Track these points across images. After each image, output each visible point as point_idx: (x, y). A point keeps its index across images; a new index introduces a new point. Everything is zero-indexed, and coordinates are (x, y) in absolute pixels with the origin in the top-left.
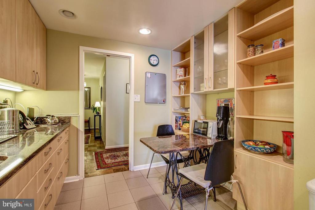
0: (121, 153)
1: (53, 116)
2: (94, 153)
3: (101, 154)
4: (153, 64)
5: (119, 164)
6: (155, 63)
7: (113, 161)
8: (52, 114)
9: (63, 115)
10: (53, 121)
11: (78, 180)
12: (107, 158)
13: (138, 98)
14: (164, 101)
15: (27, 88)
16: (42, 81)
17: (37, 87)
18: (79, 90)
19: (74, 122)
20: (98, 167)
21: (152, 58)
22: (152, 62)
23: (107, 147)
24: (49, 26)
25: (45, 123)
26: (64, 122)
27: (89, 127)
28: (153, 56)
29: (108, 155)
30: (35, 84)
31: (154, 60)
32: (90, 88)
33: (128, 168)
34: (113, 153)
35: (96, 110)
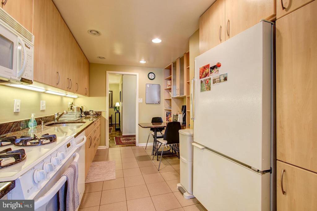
0: (133, 138)
1: (93, 111)
2: (114, 138)
3: (120, 138)
4: (151, 78)
5: (130, 143)
6: (153, 78)
7: (127, 141)
8: (92, 110)
9: (98, 110)
10: (93, 114)
11: (105, 148)
12: (123, 140)
13: (141, 101)
14: (158, 102)
15: (80, 95)
16: (88, 94)
17: (86, 96)
18: (106, 96)
19: (103, 115)
20: (117, 143)
21: (150, 75)
22: (150, 77)
23: (123, 135)
24: (90, 61)
25: (89, 115)
26: (98, 114)
27: (112, 123)
28: (151, 74)
29: (124, 139)
31: (151, 76)
32: (112, 91)
33: (135, 145)
34: (127, 138)
35: (117, 109)
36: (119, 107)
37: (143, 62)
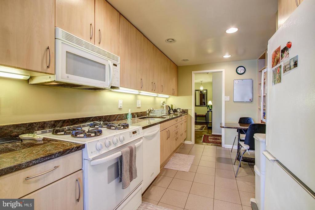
0: (219, 138)
1: (180, 109)
2: (203, 135)
3: (208, 136)
4: (240, 73)
5: (216, 143)
6: (242, 72)
7: (214, 141)
8: (179, 108)
9: (185, 108)
10: (180, 111)
11: (191, 144)
12: (211, 139)
13: (228, 99)
14: (250, 100)
15: (170, 96)
16: (176, 93)
17: (174, 96)
18: (192, 95)
19: (189, 112)
20: (203, 141)
21: (239, 69)
22: (239, 72)
23: (213, 133)
25: (177, 112)
26: (185, 112)
27: (206, 121)
28: (240, 68)
29: (212, 137)
30: (173, 94)
31: (241, 70)
32: (207, 90)
33: (221, 146)
34: (216, 137)
36: (211, 106)
37: (227, 56)
